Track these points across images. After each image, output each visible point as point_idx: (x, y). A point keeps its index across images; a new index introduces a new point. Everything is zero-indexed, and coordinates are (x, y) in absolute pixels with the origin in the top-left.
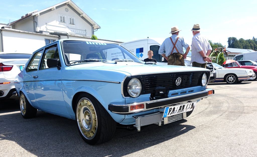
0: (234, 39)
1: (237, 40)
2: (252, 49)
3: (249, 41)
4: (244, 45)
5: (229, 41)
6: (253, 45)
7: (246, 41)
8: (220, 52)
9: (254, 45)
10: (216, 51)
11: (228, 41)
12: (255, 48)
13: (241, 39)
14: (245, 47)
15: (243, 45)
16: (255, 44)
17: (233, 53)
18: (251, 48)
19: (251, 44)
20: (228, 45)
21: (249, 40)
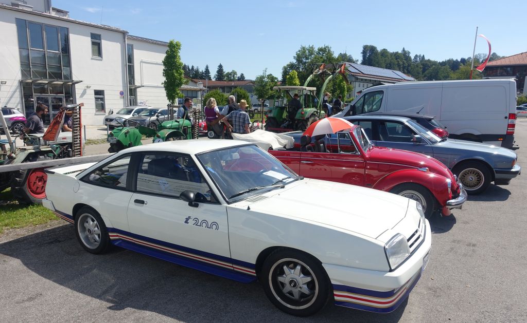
0: (373, 49)
1: (377, 51)
2: (400, 70)
3: (396, 55)
4: (388, 62)
5: (364, 53)
6: (401, 63)
7: (392, 54)
8: (329, 75)
9: (404, 63)
10: (321, 71)
11: (362, 51)
12: (404, 68)
13: (385, 49)
14: (389, 65)
15: (385, 61)
16: (405, 61)
17: (367, 76)
18: (398, 69)
19: (398, 60)
20: (362, 59)
21: (397, 53)
